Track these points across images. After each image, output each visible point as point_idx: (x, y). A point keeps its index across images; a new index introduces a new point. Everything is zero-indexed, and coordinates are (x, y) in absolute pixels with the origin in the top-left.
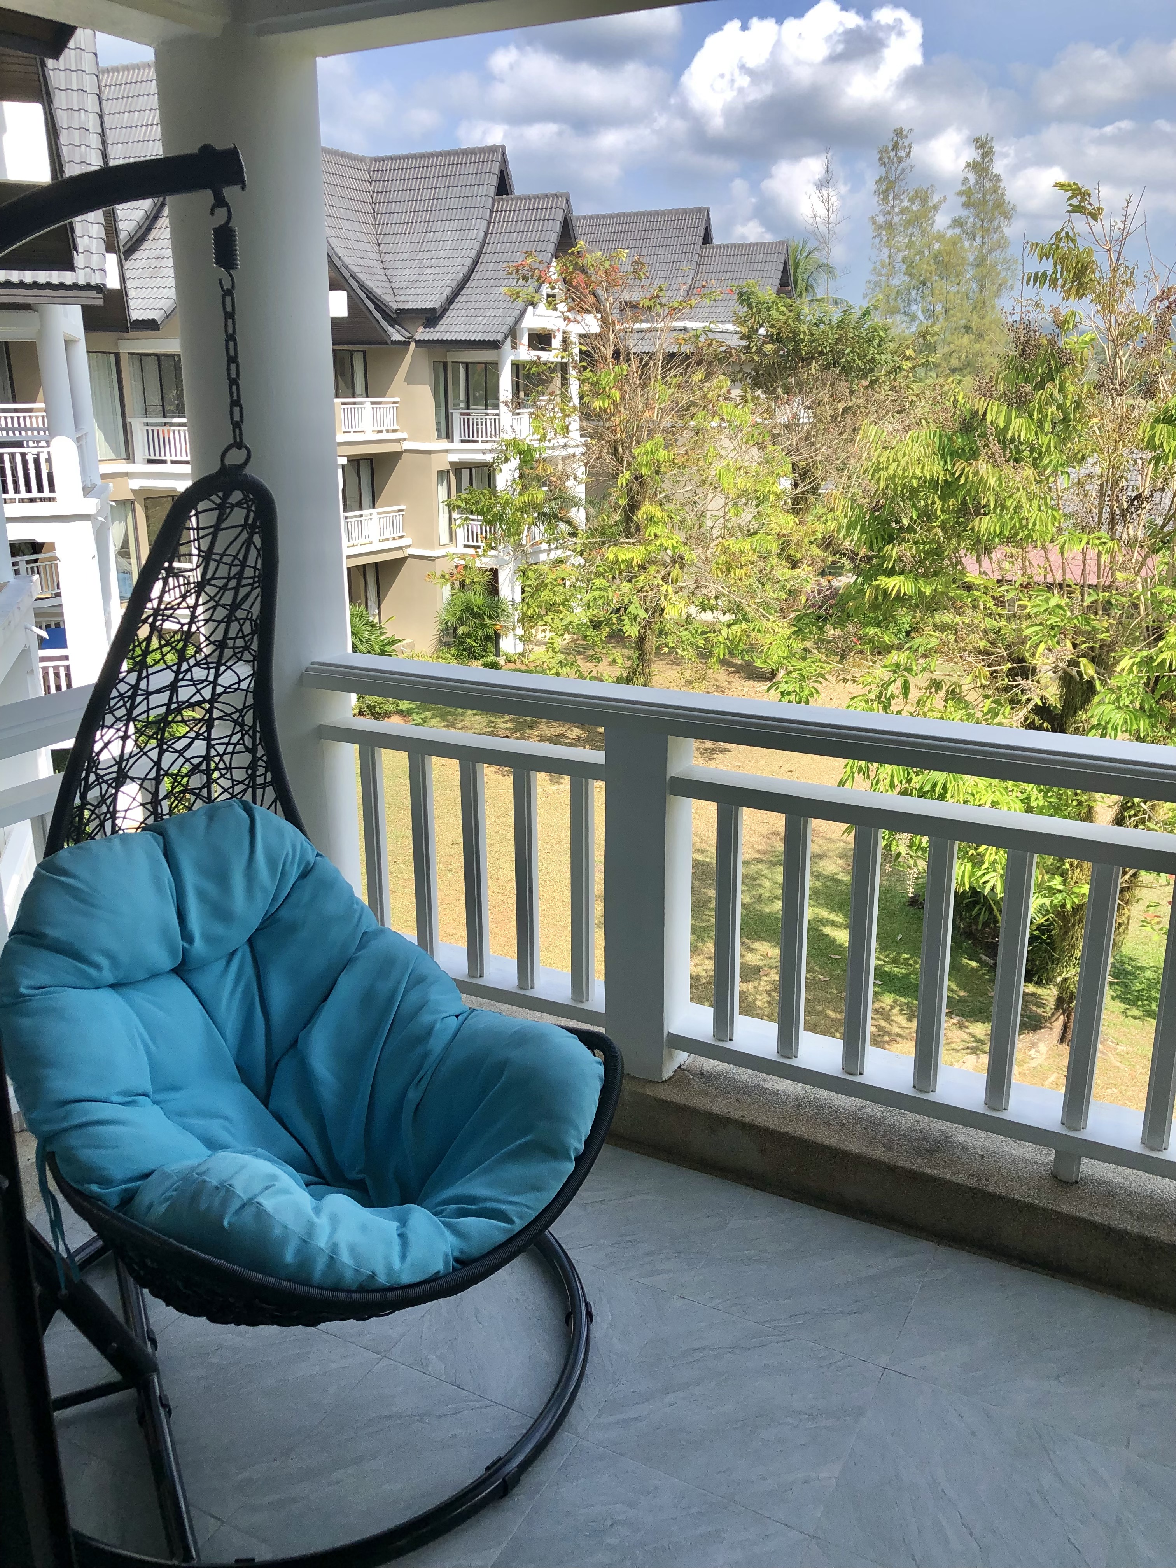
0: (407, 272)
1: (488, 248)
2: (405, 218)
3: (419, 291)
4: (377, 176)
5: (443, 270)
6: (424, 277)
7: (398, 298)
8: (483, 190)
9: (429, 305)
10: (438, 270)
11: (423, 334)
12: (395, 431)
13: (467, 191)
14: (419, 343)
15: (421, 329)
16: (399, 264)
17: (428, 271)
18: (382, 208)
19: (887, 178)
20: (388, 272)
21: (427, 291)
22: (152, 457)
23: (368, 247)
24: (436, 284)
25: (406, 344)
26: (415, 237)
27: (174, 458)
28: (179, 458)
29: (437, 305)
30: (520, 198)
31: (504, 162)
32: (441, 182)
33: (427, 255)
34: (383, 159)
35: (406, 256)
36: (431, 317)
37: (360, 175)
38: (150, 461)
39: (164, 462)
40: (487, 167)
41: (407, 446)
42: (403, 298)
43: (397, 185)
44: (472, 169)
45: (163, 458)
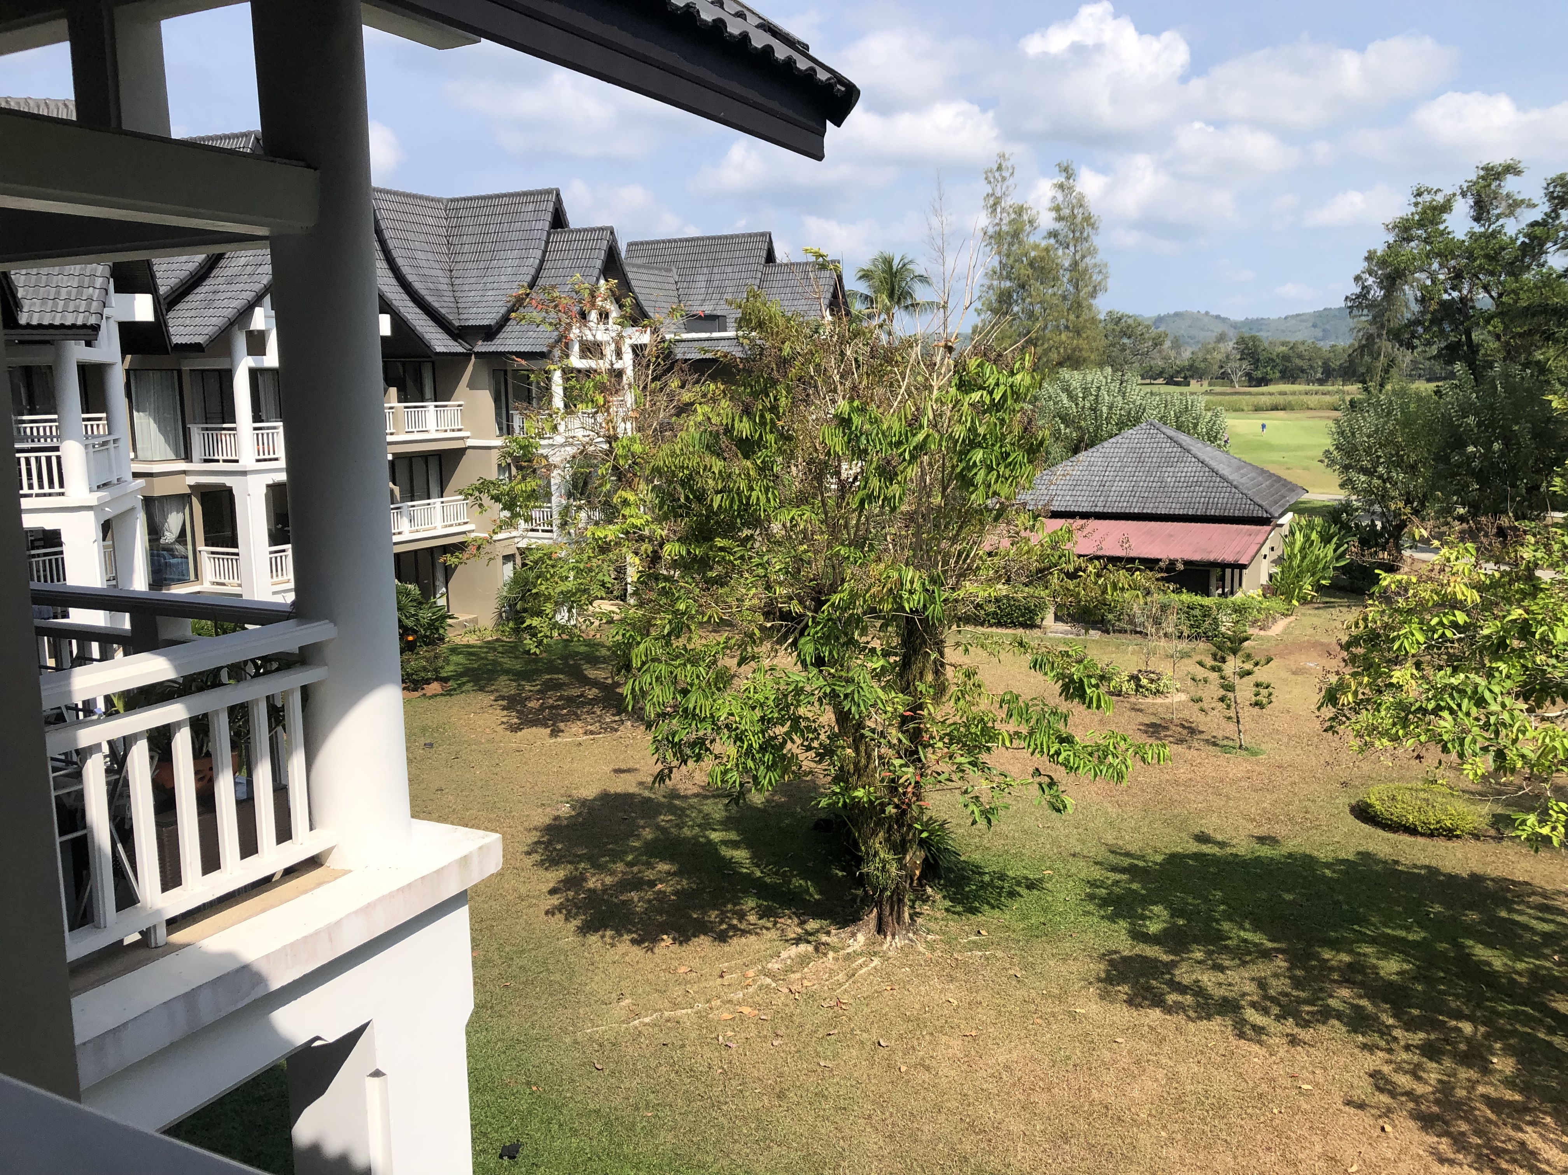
0: (473, 293)
1: (544, 273)
2: (474, 248)
3: (480, 310)
4: (452, 214)
5: (502, 292)
6: (485, 299)
7: (462, 317)
8: (540, 225)
9: (485, 322)
10: (498, 292)
11: (481, 347)
12: (460, 430)
13: (526, 226)
14: (479, 355)
15: (480, 343)
16: (467, 288)
17: (490, 293)
18: (456, 241)
19: (993, 195)
20: (456, 294)
21: (486, 310)
22: (207, 457)
23: (440, 273)
24: (495, 304)
25: (467, 356)
26: (482, 265)
27: (225, 457)
28: (229, 458)
29: (493, 323)
30: (572, 231)
31: (559, 201)
32: (505, 218)
33: (491, 279)
34: (458, 200)
35: (472, 280)
36: (490, 332)
37: (437, 213)
38: (206, 461)
39: (218, 461)
40: (543, 206)
41: (470, 443)
42: (465, 316)
43: (468, 221)
44: (531, 207)
45: (216, 457)
